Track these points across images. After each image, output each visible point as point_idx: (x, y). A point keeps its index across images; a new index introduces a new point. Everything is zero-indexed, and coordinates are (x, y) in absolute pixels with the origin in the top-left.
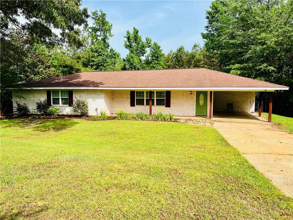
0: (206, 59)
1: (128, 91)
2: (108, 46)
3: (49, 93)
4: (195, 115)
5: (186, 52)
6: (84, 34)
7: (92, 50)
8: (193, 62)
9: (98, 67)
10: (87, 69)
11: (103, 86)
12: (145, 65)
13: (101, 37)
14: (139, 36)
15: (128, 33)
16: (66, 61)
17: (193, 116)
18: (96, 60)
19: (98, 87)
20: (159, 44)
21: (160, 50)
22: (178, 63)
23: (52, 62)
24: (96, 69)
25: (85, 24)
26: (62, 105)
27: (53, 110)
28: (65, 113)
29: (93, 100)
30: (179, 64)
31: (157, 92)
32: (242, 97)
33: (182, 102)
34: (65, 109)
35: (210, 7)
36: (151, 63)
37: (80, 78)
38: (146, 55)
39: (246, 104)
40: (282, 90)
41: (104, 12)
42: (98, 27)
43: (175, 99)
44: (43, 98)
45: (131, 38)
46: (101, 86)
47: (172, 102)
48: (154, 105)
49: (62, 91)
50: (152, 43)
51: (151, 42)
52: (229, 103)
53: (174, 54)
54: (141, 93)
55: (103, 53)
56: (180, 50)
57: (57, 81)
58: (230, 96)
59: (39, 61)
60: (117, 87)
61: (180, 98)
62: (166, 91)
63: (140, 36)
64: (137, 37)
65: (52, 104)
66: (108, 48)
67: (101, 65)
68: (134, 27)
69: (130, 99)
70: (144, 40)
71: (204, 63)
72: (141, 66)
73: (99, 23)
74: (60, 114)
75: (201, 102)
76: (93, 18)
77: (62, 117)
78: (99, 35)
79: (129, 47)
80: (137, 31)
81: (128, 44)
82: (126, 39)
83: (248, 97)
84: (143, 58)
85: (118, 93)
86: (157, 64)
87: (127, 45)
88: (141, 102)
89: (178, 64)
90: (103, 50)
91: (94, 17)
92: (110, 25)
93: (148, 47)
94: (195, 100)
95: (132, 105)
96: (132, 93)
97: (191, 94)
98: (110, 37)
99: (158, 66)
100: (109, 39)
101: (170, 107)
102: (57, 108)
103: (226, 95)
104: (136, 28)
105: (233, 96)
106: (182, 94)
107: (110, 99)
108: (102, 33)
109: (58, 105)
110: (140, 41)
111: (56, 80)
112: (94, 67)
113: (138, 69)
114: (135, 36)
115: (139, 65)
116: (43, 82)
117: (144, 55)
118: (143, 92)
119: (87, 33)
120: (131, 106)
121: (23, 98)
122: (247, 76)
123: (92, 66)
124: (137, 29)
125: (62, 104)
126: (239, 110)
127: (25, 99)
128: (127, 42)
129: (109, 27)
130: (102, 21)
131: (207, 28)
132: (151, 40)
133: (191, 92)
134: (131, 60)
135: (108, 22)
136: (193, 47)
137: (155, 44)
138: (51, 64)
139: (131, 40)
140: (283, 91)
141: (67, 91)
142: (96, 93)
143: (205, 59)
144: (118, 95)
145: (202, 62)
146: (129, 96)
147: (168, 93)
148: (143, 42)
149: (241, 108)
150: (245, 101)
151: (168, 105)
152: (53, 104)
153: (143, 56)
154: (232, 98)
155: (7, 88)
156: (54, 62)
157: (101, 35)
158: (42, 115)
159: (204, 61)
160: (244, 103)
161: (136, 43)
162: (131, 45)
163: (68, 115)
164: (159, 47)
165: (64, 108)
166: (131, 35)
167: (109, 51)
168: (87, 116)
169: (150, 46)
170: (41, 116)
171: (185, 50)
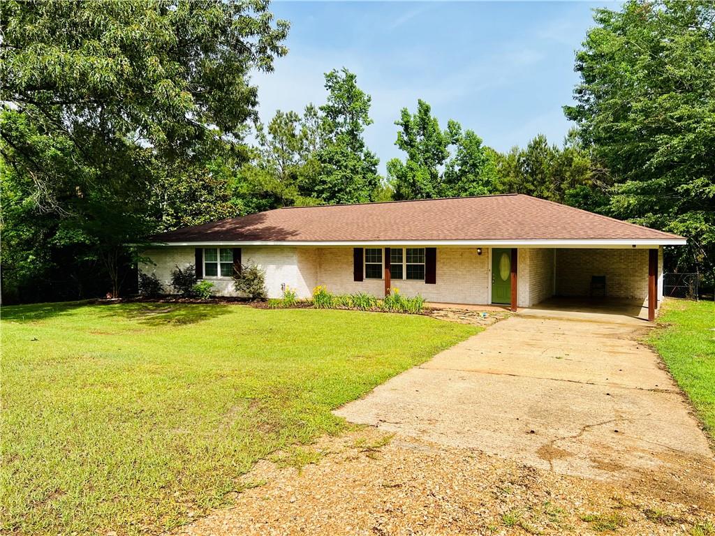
0: (599, 165)
1: (350, 249)
2: (362, 145)
3: (199, 252)
4: (490, 303)
5: (552, 149)
6: (307, 125)
7: (321, 158)
8: (568, 174)
9: (334, 195)
10: (308, 200)
11: (294, 238)
12: (443, 185)
13: (347, 127)
14: (432, 118)
15: (405, 114)
16: (263, 183)
17: (486, 303)
18: (329, 179)
19: (283, 240)
20: (479, 136)
21: (481, 148)
22: (532, 176)
23: (237, 188)
24: (328, 199)
25: (252, 117)
26: (222, 277)
27: (202, 287)
28: (226, 293)
29: (277, 268)
30: (535, 179)
31: (408, 251)
32: (629, 261)
33: (461, 273)
34: (227, 285)
35: (583, 45)
36: (459, 178)
37: (261, 223)
38: (447, 161)
39: (638, 279)
40: (670, 246)
41: (351, 72)
42: (341, 105)
43: (446, 265)
44: (186, 263)
45: (412, 124)
46: (290, 238)
47: (438, 272)
48: (402, 278)
49: (223, 250)
50: (463, 133)
51: (461, 131)
52: (596, 275)
53: (520, 155)
54: (374, 253)
55: (345, 164)
56: (537, 145)
57: (216, 229)
58: (598, 259)
59: (204, 187)
60: (320, 239)
61: (455, 263)
62: (426, 248)
63: (435, 120)
64: (426, 121)
65: (204, 275)
66: (361, 151)
67: (340, 190)
68: (419, 100)
69: (353, 265)
70: (443, 128)
71: (595, 175)
72: (434, 188)
73: (341, 97)
74: (217, 295)
75: (505, 273)
76: (328, 88)
77: (216, 300)
78: (340, 122)
79: (407, 144)
80: (427, 107)
81: (406, 138)
82: (401, 129)
83: (643, 261)
84: (441, 170)
85: (331, 253)
86: (474, 181)
87: (402, 141)
88: (374, 273)
89: (531, 179)
90: (345, 156)
91: (330, 84)
92: (366, 98)
93: (453, 143)
94: (490, 267)
95: (358, 278)
96: (358, 252)
97: (480, 254)
98: (364, 127)
99: (474, 187)
100: (363, 130)
101: (435, 283)
102: (210, 282)
103: (588, 257)
104: (423, 100)
105: (604, 259)
106: (461, 255)
107: (313, 265)
108: (348, 118)
109: (215, 277)
110: (434, 132)
111: (216, 227)
112: (324, 196)
113: (429, 196)
114: (422, 120)
115: (430, 185)
116: (192, 232)
117: (443, 161)
118: (380, 250)
119: (314, 120)
120: (355, 280)
121: (151, 262)
122: (657, 208)
123: (320, 192)
124: (427, 103)
125: (222, 275)
126: (622, 294)
127: (156, 265)
128: (404, 135)
129: (365, 103)
130: (349, 92)
131: (580, 92)
132: (459, 128)
133: (481, 251)
134: (410, 175)
135: (361, 93)
136: (567, 137)
137: (470, 136)
138: (236, 191)
139: (412, 129)
140: (673, 248)
141: (231, 249)
142: (282, 253)
143: (596, 165)
144: (329, 256)
145: (589, 174)
146: (352, 259)
147: (431, 252)
148: (439, 134)
149: (627, 289)
150: (636, 271)
151: (431, 279)
152: (206, 275)
153: (442, 164)
154: (605, 263)
155: (126, 245)
156: (241, 187)
157: (345, 122)
158: (183, 296)
159: (594, 170)
160: (634, 276)
161: (424, 135)
162: (411, 141)
163: (232, 297)
164: (478, 143)
165: (224, 284)
166: (412, 119)
167: (363, 158)
168: (264, 300)
169: (457, 140)
170: (180, 298)
171: (550, 145)
